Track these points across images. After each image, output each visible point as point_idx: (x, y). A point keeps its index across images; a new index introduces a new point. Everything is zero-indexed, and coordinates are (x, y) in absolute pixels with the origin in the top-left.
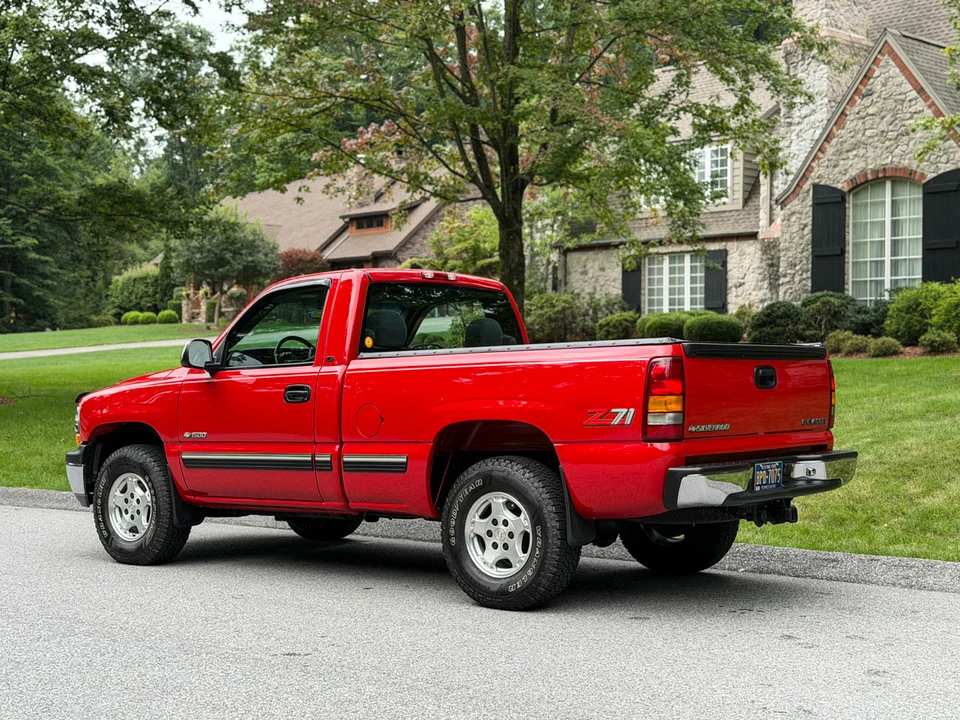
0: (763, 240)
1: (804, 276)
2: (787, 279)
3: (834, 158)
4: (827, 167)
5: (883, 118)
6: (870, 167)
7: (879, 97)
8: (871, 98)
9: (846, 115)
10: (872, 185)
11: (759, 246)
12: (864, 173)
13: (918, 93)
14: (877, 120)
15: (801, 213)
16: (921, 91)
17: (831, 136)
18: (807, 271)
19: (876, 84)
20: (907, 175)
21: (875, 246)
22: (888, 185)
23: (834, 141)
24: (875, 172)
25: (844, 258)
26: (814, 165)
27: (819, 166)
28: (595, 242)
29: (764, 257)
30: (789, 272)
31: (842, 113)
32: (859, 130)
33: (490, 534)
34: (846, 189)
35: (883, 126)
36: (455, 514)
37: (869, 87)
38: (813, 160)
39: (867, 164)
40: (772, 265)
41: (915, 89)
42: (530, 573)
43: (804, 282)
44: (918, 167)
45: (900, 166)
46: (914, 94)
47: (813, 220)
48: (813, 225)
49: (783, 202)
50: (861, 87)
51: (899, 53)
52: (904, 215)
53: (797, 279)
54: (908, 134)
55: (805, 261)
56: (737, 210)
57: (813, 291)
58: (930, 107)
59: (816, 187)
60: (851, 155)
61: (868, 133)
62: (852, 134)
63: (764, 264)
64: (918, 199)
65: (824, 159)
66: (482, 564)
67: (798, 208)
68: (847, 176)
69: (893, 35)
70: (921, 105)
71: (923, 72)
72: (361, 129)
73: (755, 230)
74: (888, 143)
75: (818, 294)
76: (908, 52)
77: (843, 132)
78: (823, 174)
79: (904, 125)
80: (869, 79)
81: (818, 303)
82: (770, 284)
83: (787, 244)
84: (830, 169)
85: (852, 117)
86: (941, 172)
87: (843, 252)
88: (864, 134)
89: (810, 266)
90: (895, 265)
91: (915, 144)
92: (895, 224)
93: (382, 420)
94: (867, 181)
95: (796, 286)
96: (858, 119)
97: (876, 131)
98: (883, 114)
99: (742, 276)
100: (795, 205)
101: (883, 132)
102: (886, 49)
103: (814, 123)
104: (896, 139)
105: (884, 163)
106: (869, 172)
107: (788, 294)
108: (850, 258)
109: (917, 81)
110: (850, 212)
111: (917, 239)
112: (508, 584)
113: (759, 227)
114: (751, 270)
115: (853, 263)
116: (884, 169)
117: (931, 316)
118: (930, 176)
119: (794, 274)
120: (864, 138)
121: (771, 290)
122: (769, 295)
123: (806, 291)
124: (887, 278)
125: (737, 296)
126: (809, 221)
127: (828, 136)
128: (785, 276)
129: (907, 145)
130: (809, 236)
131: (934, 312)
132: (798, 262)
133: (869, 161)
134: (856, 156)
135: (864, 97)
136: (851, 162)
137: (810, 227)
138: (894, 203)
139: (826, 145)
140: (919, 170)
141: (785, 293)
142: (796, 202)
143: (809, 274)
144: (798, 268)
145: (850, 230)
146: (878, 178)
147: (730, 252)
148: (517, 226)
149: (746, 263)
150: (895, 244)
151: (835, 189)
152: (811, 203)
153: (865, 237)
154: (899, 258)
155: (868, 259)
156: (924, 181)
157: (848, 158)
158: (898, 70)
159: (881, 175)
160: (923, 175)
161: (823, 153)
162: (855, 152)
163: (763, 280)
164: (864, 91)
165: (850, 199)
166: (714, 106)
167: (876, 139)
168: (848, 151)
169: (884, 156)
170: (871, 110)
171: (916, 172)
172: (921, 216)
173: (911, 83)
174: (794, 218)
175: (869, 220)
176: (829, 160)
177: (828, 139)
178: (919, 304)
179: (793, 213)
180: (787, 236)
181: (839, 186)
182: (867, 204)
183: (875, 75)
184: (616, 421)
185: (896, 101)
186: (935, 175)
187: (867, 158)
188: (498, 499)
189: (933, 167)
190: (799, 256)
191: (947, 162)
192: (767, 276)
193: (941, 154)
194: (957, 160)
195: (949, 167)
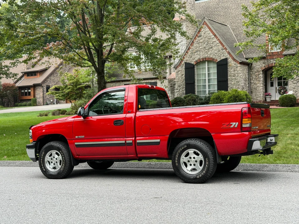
0: (169, 79)
1: (183, 89)
2: (178, 90)
3: (191, 55)
4: (189, 57)
5: (204, 43)
6: (201, 57)
7: (203, 37)
8: (201, 37)
9: (194, 42)
10: (202, 63)
11: (167, 81)
12: (199, 59)
13: (214, 36)
14: (203, 44)
15: (181, 71)
16: (215, 35)
17: (190, 48)
18: (184, 88)
19: (202, 33)
20: (212, 60)
21: (203, 81)
22: (207, 63)
23: (190, 50)
24: (203, 59)
25: (195, 84)
26: (185, 57)
27: (186, 57)
28: (116, 80)
29: (169, 84)
30: (178, 88)
31: (193, 42)
32: (198, 47)
33: (189, 161)
34: (194, 64)
35: (205, 46)
36: (177, 156)
37: (200, 34)
38: (185, 55)
39: (200, 57)
40: (171, 86)
41: (213, 35)
42: (204, 172)
43: (183, 91)
44: (215, 57)
45: (210, 57)
46: (213, 36)
47: (185, 73)
48: (185, 74)
49: (176, 68)
50: (198, 34)
51: (209, 25)
52: (211, 72)
53: (181, 90)
54: (212, 48)
55: (183, 85)
57: (186, 94)
58: (218, 40)
59: (186, 63)
60: (196, 54)
61: (200, 47)
62: (196, 48)
63: (169, 86)
64: (215, 67)
65: (188, 55)
66: (186, 170)
67: (181, 69)
68: (195, 60)
69: (207, 19)
70: (215, 39)
71: (216, 30)
72: (48, 44)
74: (206, 51)
75: (189, 95)
76: (211, 24)
77: (193, 47)
78: (187, 59)
79: (211, 45)
80: (200, 32)
81: (190, 97)
82: (171, 92)
83: (178, 80)
84: (190, 58)
85: (196, 43)
86: (222, 59)
87: (194, 82)
88: (199, 48)
89: (185, 86)
90: (209, 86)
91: (214, 51)
92: (209, 74)
93: (150, 129)
94: (200, 62)
95: (181, 93)
96: (197, 43)
97: (203, 47)
98: (204, 42)
100: (180, 68)
101: (205, 47)
102: (205, 23)
103: (182, 44)
104: (208, 49)
105: (205, 56)
106: (201, 59)
107: (178, 95)
108: (196, 84)
109: (214, 33)
110: (196, 71)
111: (215, 78)
112: (197, 176)
113: (166, 75)
115: (197, 85)
116: (205, 58)
117: (223, 100)
118: (219, 60)
119: (180, 89)
120: (199, 49)
121: (171, 94)
123: (184, 94)
124: (207, 90)
126: (184, 73)
127: (189, 48)
128: (177, 89)
129: (212, 51)
130: (184, 78)
131: (224, 99)
132: (181, 85)
133: (201, 56)
134: (197, 54)
135: (199, 37)
136: (196, 56)
137: (184, 75)
138: (208, 68)
139: (188, 51)
140: (215, 59)
141: (178, 94)
142: (180, 67)
143: (184, 89)
144: (181, 87)
145: (196, 76)
146: (204, 61)
147: (158, 83)
148: (103, 74)
149: (163, 86)
150: (209, 80)
151: (191, 64)
152: (184, 68)
153: (200, 78)
154: (210, 84)
155: (201, 84)
156: (217, 62)
157: (195, 55)
158: (208, 29)
159: (204, 60)
160: (216, 60)
161: (187, 53)
162: (197, 53)
164: (199, 35)
165: (196, 67)
166: (160, 39)
167: (203, 49)
168: (195, 53)
169: (205, 54)
170: (201, 41)
171: (214, 59)
172: (216, 72)
173: (212, 33)
174: (179, 72)
175: (201, 73)
176: (189, 55)
177: (189, 49)
178: (220, 97)
179: (179, 71)
180: (178, 78)
181: (192, 63)
182: (200, 68)
183: (202, 31)
184: (232, 126)
185: (208, 38)
186: (220, 60)
187: (200, 55)
188: (191, 151)
189: (219, 58)
190: (181, 83)
191: (223, 56)
192: (170, 90)
193: (221, 54)
194: (226, 55)
195: (224, 58)
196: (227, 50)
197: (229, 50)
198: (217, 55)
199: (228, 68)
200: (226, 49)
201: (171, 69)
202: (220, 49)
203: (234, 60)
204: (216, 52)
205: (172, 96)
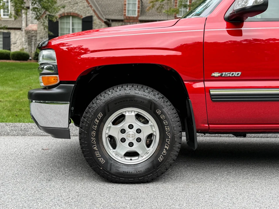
0: (26, 30)
11: (23, 32)
12: (64, 13)
20: (77, 16)
22: (71, 18)
24: (67, 13)
29: (26, 35)
34: (58, 17)
39: (65, 11)
44: (80, 13)
45: (75, 13)
47: (49, 25)
52: (76, 27)
54: (77, 3)
56: (12, 21)
59: (49, 15)
63: (26, 38)
64: (80, 23)
68: (59, 14)
73: (20, 27)
74: (71, 5)
83: (40, 32)
86: (87, 16)
91: (79, 7)
92: (73, 29)
94: (65, 16)
99: (15, 41)
100: (42, 20)
101: (70, 2)
104: (73, 4)
105: (70, 11)
110: (59, 24)
113: (22, 26)
114: (19, 39)
116: (70, 13)
118: (84, 17)
122: (28, 47)
125: (14, 47)
126: (47, 25)
129: (77, 7)
132: (43, 37)
138: (73, 23)
140: (80, 15)
145: (60, 29)
146: (68, 15)
147: (11, 33)
149: (17, 37)
152: (48, 20)
153: (64, 32)
156: (82, 18)
160: (82, 16)
163: (26, 42)
165: (59, 20)
167: (68, 4)
169: (70, 9)
172: (81, 27)
175: (65, 27)
180: (40, 29)
182: (64, 22)
187: (65, 9)
189: (84, 14)
190: (44, 35)
191: (89, 13)
192: (27, 41)
193: (87, 11)
194: (91, 13)
195: (89, 15)
196: (93, 8)
197: (94, 8)
198: (83, 11)
199: (93, 25)
200: (91, 6)
201: (28, 21)
202: (86, 6)
203: (99, 18)
204: (81, 8)
205: (29, 48)
